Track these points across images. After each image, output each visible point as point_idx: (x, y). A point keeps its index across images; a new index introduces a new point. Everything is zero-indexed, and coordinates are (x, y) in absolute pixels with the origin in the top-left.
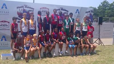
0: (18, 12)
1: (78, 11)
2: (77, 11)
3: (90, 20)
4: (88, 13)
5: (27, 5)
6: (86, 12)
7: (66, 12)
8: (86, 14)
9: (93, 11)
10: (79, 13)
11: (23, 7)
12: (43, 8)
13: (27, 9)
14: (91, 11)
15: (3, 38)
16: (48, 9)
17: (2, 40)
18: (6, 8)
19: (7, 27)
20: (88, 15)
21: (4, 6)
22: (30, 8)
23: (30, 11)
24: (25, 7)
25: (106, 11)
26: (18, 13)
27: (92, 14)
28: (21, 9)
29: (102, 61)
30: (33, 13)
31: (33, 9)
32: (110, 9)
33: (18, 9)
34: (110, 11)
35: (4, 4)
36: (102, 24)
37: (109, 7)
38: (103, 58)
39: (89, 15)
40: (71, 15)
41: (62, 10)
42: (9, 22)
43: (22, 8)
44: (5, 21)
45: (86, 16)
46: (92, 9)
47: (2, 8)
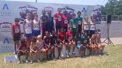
0: (20, 12)
1: (85, 9)
2: (83, 9)
3: (98, 18)
4: (96, 12)
5: (30, 5)
6: (93, 11)
7: (72, 11)
8: (93, 13)
9: (101, 9)
10: (85, 11)
11: (25, 7)
12: (47, 7)
13: (30, 9)
14: (98, 9)
15: (5, 40)
16: (53, 8)
17: (4, 43)
18: (8, 9)
19: (9, 29)
20: (95, 13)
21: (6, 7)
22: (33, 8)
23: (34, 11)
24: (28, 7)
25: (114, 9)
26: (21, 14)
27: (100, 12)
28: (23, 9)
29: (112, 62)
30: (36, 13)
31: (37, 9)
32: (118, 7)
33: (21, 9)
34: (118, 8)
35: (6, 5)
36: (110, 23)
37: (117, 4)
38: (114, 59)
39: (97, 14)
40: (79, 13)
41: (68, 9)
42: (11, 24)
43: (25, 9)
44: (7, 23)
45: (94, 14)
46: (99, 7)
47: (4, 8)
